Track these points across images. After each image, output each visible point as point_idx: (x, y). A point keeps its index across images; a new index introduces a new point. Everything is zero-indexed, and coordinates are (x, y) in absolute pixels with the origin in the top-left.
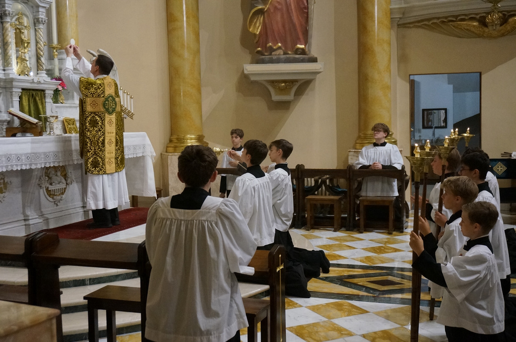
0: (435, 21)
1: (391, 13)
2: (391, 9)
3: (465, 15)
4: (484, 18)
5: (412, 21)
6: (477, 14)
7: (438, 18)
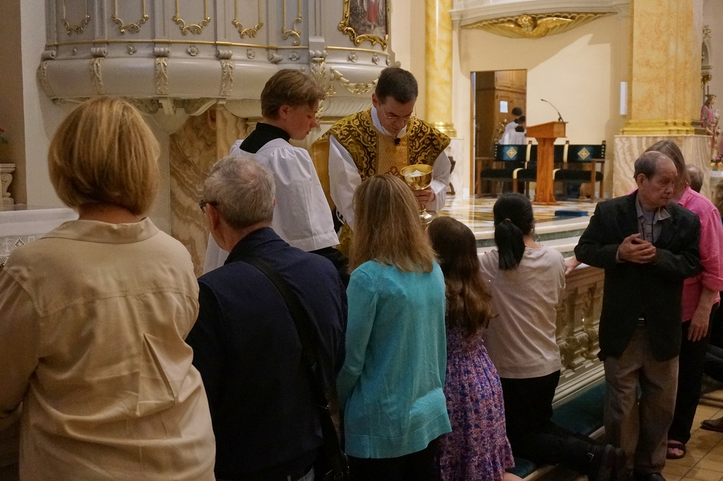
0: (485, 23)
1: (451, 17)
2: (450, 13)
3: (504, 18)
4: (517, 20)
5: (471, 22)
6: (513, 17)
7: (487, 21)
